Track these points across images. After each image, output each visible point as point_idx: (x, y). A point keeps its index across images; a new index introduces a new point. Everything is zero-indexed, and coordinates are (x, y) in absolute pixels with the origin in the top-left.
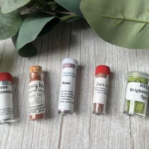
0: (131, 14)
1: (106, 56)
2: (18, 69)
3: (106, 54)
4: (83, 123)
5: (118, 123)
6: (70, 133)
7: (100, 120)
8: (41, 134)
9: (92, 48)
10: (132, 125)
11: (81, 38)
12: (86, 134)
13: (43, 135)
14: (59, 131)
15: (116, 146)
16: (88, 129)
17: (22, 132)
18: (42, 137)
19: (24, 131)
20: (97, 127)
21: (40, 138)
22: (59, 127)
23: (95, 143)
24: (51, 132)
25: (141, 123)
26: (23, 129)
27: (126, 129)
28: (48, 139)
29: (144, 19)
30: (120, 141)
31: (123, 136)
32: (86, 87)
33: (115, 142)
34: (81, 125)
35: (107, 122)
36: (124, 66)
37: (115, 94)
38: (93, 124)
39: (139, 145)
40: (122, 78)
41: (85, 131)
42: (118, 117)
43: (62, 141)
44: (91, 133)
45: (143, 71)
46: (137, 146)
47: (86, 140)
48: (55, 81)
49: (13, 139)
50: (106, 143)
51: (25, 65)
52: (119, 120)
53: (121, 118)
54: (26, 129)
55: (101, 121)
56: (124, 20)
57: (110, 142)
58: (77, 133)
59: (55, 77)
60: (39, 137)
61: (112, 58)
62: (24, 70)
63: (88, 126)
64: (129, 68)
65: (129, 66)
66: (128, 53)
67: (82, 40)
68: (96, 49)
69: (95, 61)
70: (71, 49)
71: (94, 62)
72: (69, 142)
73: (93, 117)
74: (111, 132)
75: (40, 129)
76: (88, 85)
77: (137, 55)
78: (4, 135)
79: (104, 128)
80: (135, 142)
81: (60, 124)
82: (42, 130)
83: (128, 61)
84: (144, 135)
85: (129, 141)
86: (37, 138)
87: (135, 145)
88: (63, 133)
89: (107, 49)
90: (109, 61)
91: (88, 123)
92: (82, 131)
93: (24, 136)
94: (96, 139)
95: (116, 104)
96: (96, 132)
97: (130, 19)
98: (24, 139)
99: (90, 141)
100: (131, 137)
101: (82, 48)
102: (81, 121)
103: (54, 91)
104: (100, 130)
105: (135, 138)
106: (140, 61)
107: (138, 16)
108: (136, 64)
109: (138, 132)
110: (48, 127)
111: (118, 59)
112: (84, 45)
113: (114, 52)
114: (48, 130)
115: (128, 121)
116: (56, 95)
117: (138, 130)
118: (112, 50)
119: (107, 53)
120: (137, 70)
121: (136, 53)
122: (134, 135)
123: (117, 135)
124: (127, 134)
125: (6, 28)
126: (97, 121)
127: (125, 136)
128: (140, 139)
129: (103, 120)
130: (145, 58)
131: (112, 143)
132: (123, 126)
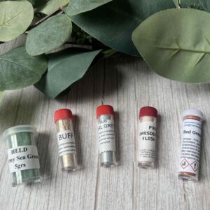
1: (149, 99)
2: (40, 117)
3: (149, 96)
4: (124, 184)
5: (169, 183)
6: (107, 196)
7: (145, 179)
8: (71, 199)
10: (186, 185)
12: (128, 198)
13: (74, 200)
14: (94, 194)
16: (130, 192)
18: (73, 203)
19: (49, 196)
20: (141, 188)
21: (71, 204)
22: (95, 189)
23: (141, 209)
24: (84, 197)
26: (47, 193)
27: (179, 191)
30: (172, 206)
31: (176, 200)
32: (126, 138)
33: (165, 206)
34: (122, 186)
35: (154, 181)
36: (173, 110)
37: (163, 147)
38: (136, 184)
40: (170, 126)
41: (126, 194)
42: (168, 175)
43: (98, 207)
44: (135, 196)
47: (129, 205)
48: (87, 131)
49: (36, 205)
50: (155, 209)
51: (49, 113)
52: (169, 179)
53: (172, 177)
54: (52, 192)
55: (147, 181)
58: (117, 196)
59: (87, 126)
60: (68, 202)
61: (158, 101)
62: (47, 118)
63: (131, 187)
65: (179, 111)
66: (176, 94)
71: (135, 107)
72: (107, 208)
73: (137, 176)
74: (160, 195)
75: (69, 193)
76: (128, 135)
77: (188, 97)
78: (25, 202)
79: (151, 189)
80: (191, 206)
81: (95, 185)
84: (202, 198)
88: (99, 197)
89: (150, 91)
91: (130, 183)
93: (50, 202)
94: (141, 204)
95: (164, 158)
96: (141, 195)
98: (50, 206)
99: (133, 207)
100: (185, 199)
102: (122, 182)
103: (86, 144)
104: (147, 192)
105: (191, 203)
106: (192, 104)
109: (194, 194)
110: (80, 190)
111: (164, 102)
113: (159, 93)
114: (79, 193)
116: (88, 149)
117: (194, 190)
119: (150, 94)
122: (190, 198)
124: (180, 197)
126: (142, 181)
127: (178, 199)
128: (197, 203)
129: (149, 180)
130: (198, 100)
132: (174, 186)
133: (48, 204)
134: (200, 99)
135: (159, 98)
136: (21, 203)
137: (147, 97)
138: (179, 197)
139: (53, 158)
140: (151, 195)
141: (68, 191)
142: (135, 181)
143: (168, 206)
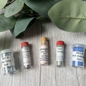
0: (73, 15)
2: (14, 46)
3: (61, 35)
4: (52, 73)
5: (70, 72)
6: (45, 79)
8: (30, 81)
9: (54, 32)
10: (77, 73)
11: (47, 28)
12: (54, 79)
13: (31, 81)
14: (39, 78)
15: (70, 84)
17: (20, 81)
18: (30, 82)
19: (20, 80)
20: (59, 75)
22: (39, 76)
23: (59, 84)
24: (35, 79)
25: (82, 72)
27: (75, 75)
28: (34, 83)
29: (80, 17)
30: (72, 82)
33: (69, 82)
34: (51, 75)
35: (64, 72)
36: (71, 41)
37: (68, 57)
38: (57, 73)
39: (82, 83)
40: (70, 48)
41: (53, 77)
42: (70, 69)
43: (41, 84)
44: (56, 78)
45: (81, 44)
46: (81, 84)
47: (54, 82)
48: (35, 51)
49: (15, 84)
50: (65, 83)
51: (19, 44)
52: (70, 71)
53: (72, 69)
54: (22, 78)
55: (61, 72)
56: (70, 18)
57: (67, 83)
58: (49, 79)
59: (35, 49)
61: (65, 38)
62: (18, 46)
63: (55, 75)
64: (74, 42)
65: (74, 41)
66: (72, 34)
67: (48, 29)
68: (56, 33)
69: (55, 39)
70: (42, 34)
72: (45, 84)
73: (57, 70)
74: (67, 77)
75: (29, 78)
76: (53, 53)
77: (77, 35)
78: (10, 83)
79: (63, 75)
80: (80, 82)
81: (40, 74)
82: (30, 79)
83: (73, 39)
84: (84, 78)
85: (77, 81)
86: (28, 83)
87: (80, 83)
88: (41, 79)
89: (61, 33)
90: (63, 39)
91: (54, 73)
92: (52, 78)
95: (68, 62)
96: (59, 78)
97: (73, 17)
98: (21, 84)
99: (56, 83)
100: (77, 79)
101: (48, 33)
102: (51, 72)
103: (35, 57)
104: (61, 76)
105: (80, 80)
106: (79, 38)
107: (77, 16)
108: (77, 40)
109: (81, 76)
110: (33, 77)
112: (49, 31)
113: (65, 34)
114: (33, 78)
115: (75, 71)
116: (36, 59)
117: (81, 75)
118: (64, 33)
120: (78, 43)
121: (77, 34)
122: (79, 78)
123: (70, 79)
125: (8, 24)
126: (59, 72)
127: (74, 79)
128: (82, 80)
129: (62, 71)
130: (82, 37)
131: (68, 83)
132: (73, 74)
133: (20, 83)
134: (82, 36)
135: (65, 36)
136: (9, 83)
137: (60, 36)
138: (75, 78)
139: (21, 64)
140: (63, 78)
141: (28, 77)
142: (56, 72)
143: (70, 82)
